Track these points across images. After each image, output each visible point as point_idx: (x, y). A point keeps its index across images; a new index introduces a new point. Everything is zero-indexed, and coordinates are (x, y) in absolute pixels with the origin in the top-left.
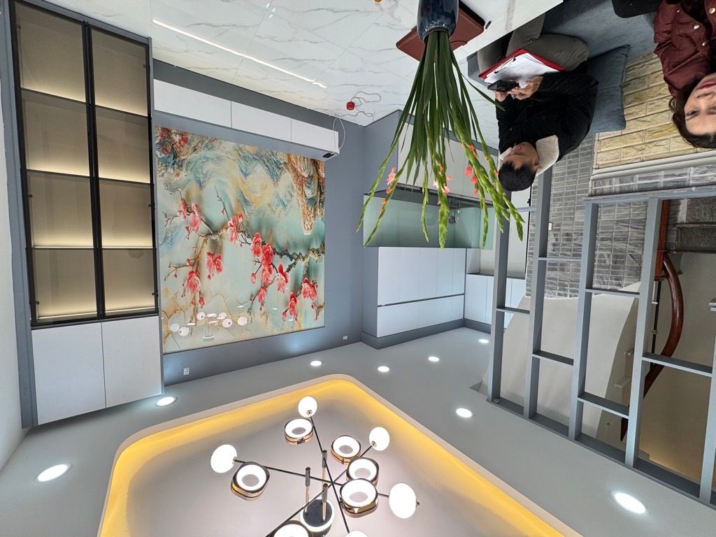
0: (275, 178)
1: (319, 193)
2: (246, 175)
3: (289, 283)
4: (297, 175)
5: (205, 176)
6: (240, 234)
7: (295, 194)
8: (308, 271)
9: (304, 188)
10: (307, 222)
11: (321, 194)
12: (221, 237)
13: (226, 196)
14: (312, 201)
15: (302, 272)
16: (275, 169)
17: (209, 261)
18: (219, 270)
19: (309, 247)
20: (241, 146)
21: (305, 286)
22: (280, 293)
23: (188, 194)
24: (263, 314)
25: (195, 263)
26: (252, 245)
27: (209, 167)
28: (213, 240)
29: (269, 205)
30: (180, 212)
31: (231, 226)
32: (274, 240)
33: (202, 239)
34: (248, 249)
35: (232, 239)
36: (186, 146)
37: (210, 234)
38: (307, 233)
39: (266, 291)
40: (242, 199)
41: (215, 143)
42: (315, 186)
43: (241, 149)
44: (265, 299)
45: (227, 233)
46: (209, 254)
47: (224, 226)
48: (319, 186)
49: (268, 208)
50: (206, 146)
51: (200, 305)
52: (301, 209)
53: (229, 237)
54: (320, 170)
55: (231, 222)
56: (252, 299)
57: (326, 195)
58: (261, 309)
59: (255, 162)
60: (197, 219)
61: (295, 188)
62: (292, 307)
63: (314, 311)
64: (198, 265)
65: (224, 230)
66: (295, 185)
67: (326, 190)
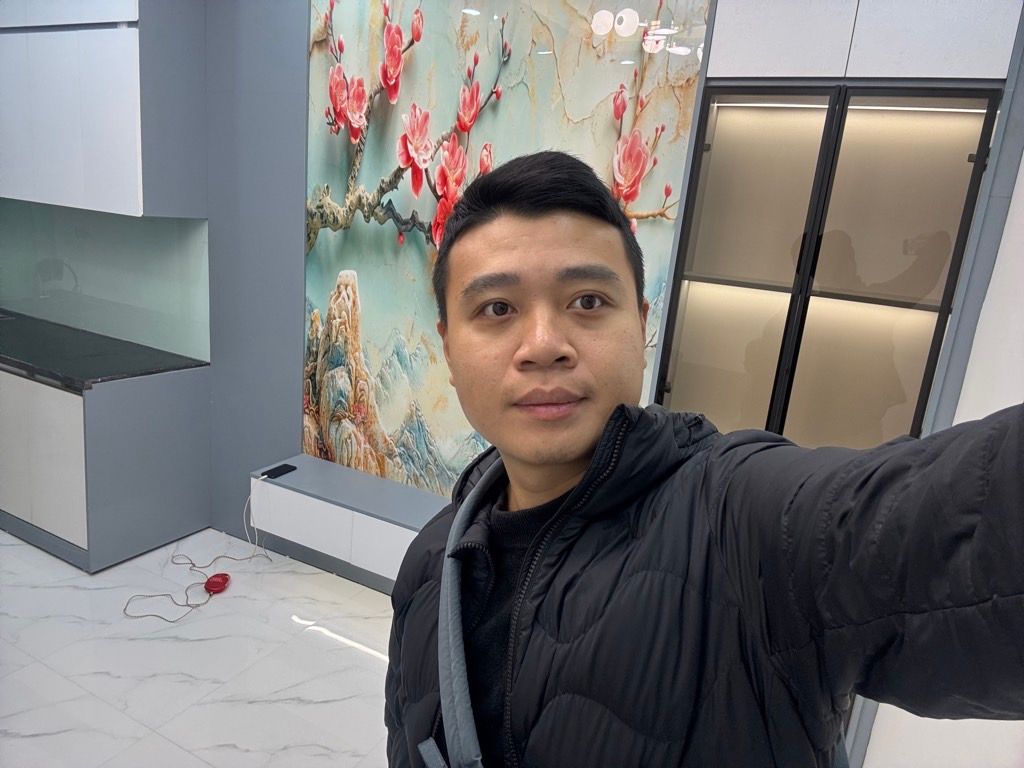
0: (415, 424)
1: (318, 378)
3: (400, 134)
4: (365, 424)
7: (373, 380)
8: (347, 164)
9: (351, 394)
10: (349, 304)
11: (314, 375)
14: (336, 359)
15: (366, 163)
16: (415, 445)
19: (346, 238)
21: (358, 119)
22: (423, 107)
24: (473, 41)
29: (433, 359)
38: (348, 275)
39: (459, 119)
42: (328, 397)
44: (461, 93)
48: (317, 394)
49: (435, 351)
51: (626, 95)
52: (361, 342)
54: (314, 433)
56: (495, 98)
57: (300, 370)
58: (476, 62)
59: (455, 464)
61: (372, 394)
62: (394, 55)
63: (343, 32)
66: (372, 401)
67: (299, 384)
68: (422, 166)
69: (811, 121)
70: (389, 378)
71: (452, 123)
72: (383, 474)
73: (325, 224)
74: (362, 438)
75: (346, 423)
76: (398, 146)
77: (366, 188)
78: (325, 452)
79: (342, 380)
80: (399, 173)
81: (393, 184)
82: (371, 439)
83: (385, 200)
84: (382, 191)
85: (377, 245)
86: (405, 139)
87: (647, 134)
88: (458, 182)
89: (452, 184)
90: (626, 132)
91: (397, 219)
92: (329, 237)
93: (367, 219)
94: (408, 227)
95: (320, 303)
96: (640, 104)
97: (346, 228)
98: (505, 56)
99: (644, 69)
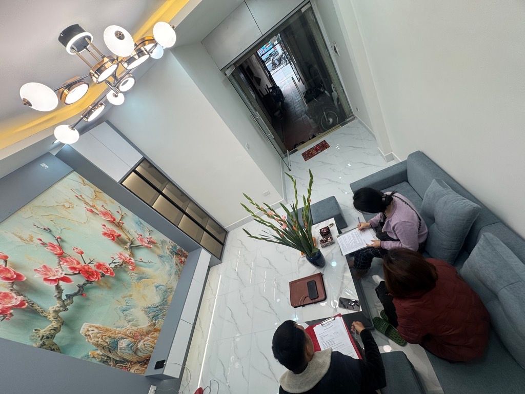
0: (147, 310)
2: (157, 287)
4: (143, 335)
5: (164, 262)
6: (121, 261)
7: (128, 326)
8: (33, 314)
9: (130, 339)
10: (96, 330)
12: (127, 249)
13: (149, 267)
14: (113, 346)
15: (40, 303)
16: (155, 313)
17: (115, 232)
18: (105, 234)
23: (158, 247)
24: (32, 238)
26: (108, 266)
27: (168, 268)
28: (127, 243)
29: (131, 296)
30: (151, 238)
31: (130, 259)
32: (99, 287)
33: (131, 238)
34: (106, 260)
35: (121, 254)
36: (179, 262)
37: (132, 243)
38: (83, 328)
39: (56, 254)
40: (143, 276)
41: (177, 277)
42: (127, 354)
43: (171, 291)
44: (48, 250)
46: (120, 236)
47: (132, 255)
48: (124, 361)
49: (129, 294)
50: (177, 271)
51: (89, 208)
52: (112, 328)
55: (133, 260)
57: (112, 368)
58: (40, 240)
59: (162, 298)
60: (144, 243)
61: (133, 328)
62: (3, 271)
64: (117, 225)
65: (129, 253)
66: (136, 329)
69: (134, 174)
70: (130, 318)
71: (55, 257)
72: (159, 330)
73: (53, 337)
74: (147, 338)
75: (140, 345)
76: (46, 284)
77: (51, 305)
78: (146, 361)
79: (124, 343)
80: (58, 287)
81: (60, 291)
82: (148, 333)
83: (64, 297)
84: (60, 298)
85: (80, 307)
86: (46, 279)
87: (102, 209)
88: (79, 263)
89: (78, 266)
90: (98, 213)
91: (75, 294)
92: (61, 338)
93: (66, 309)
94: (81, 290)
95: (88, 350)
96: (93, 207)
97: (63, 323)
98: (48, 230)
99: (85, 201)
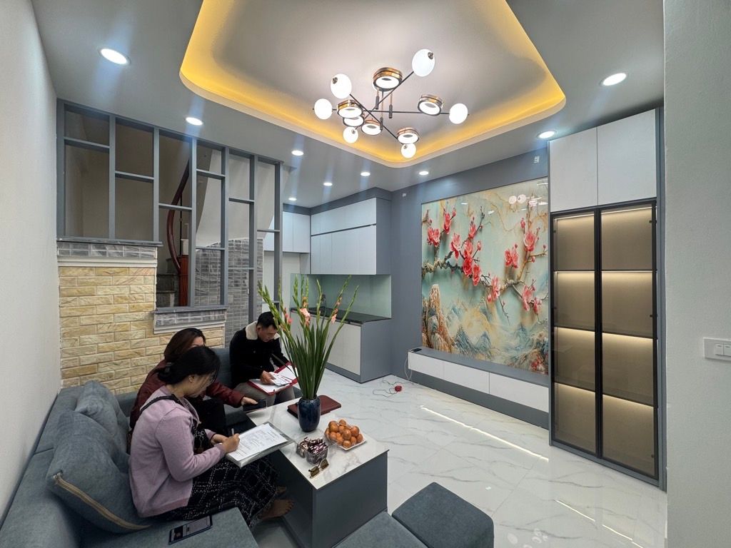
0: (461, 333)
1: (426, 320)
2: (485, 335)
3: (450, 242)
4: (443, 335)
5: (518, 335)
6: (490, 284)
7: (445, 319)
8: (434, 252)
9: (438, 324)
10: (436, 295)
12: (506, 282)
13: (501, 317)
14: (432, 313)
15: (440, 252)
16: (462, 340)
17: (516, 260)
18: (508, 253)
19: (434, 275)
20: (488, 360)
21: (437, 240)
22: (458, 234)
23: (533, 319)
24: (472, 213)
25: (528, 258)
26: (480, 275)
27: (514, 343)
28: (513, 279)
29: (466, 310)
30: (539, 304)
31: (497, 292)
32: (462, 279)
33: (521, 280)
34: (484, 271)
35: (497, 280)
36: (533, 360)
37: (515, 284)
38: (435, 286)
39: (469, 235)
40: (489, 315)
41: (509, 362)
42: (430, 326)
43: (489, 357)
44: (470, 228)
45: (501, 285)
46: (516, 267)
47: (503, 292)
48: (426, 325)
49: (467, 307)
50: (517, 360)
51: (525, 221)
52: (441, 307)
53: (499, 282)
54: (426, 339)
55: (498, 295)
56: (481, 228)
57: (420, 318)
58: (474, 219)
59: (477, 346)
60: (525, 298)
61: (445, 324)
62: (448, 221)
63: (431, 218)
64: (525, 257)
65: (503, 287)
66: (446, 326)
67: (420, 322)
68: (458, 250)
69: (590, 219)
70: (451, 318)
71: (467, 237)
72: (451, 351)
73: (427, 271)
74: (443, 339)
75: (437, 334)
76: (450, 245)
77: (440, 259)
78: (430, 345)
79: (435, 320)
80: (451, 253)
81: (449, 257)
82: (446, 339)
83: (447, 262)
84: (446, 259)
85: (445, 275)
86: (452, 243)
87: (534, 230)
88: (471, 253)
89: (469, 254)
90: (526, 230)
91: (451, 267)
92: (429, 275)
93: (441, 268)
94: (455, 269)
95: (426, 295)
96: (530, 222)
97: (434, 272)
98: (483, 216)
99: (529, 212)
